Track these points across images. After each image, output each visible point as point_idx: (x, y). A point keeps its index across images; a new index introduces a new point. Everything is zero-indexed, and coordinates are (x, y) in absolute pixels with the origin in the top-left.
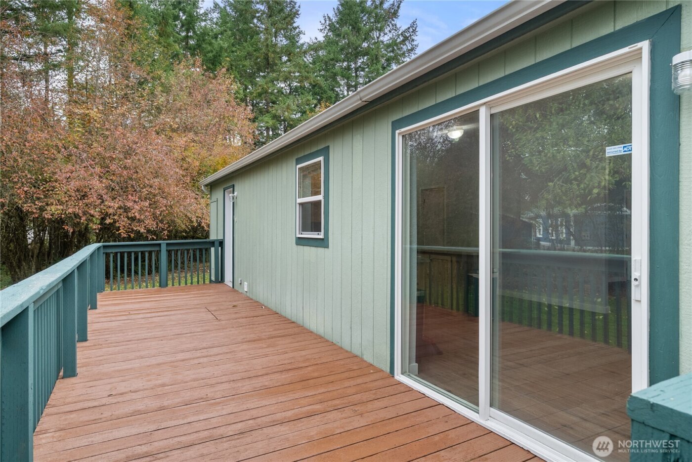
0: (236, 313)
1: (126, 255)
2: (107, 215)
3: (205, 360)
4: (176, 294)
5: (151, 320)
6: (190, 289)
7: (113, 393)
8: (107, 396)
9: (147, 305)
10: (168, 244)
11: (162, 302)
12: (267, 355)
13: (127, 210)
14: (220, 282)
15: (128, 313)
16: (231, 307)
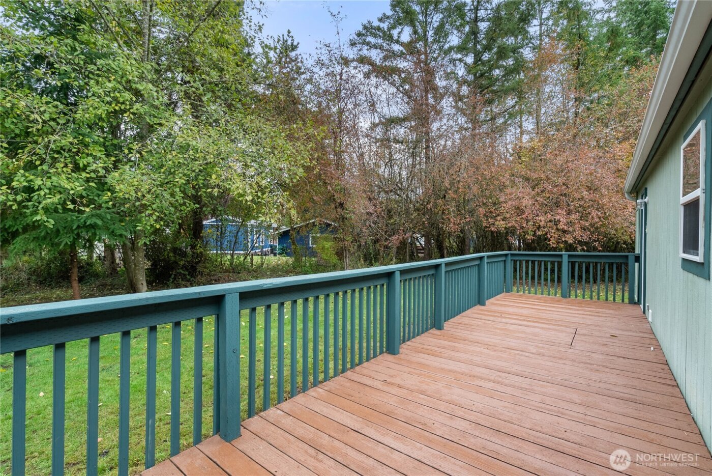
0: (605, 345)
1: (536, 263)
2: (539, 228)
3: (490, 385)
4: (568, 307)
5: (507, 327)
6: (589, 304)
7: (388, 380)
8: (383, 380)
9: (525, 312)
10: (569, 256)
11: (543, 311)
12: (562, 414)
13: (557, 223)
14: (635, 303)
15: (499, 315)
16: (608, 335)
